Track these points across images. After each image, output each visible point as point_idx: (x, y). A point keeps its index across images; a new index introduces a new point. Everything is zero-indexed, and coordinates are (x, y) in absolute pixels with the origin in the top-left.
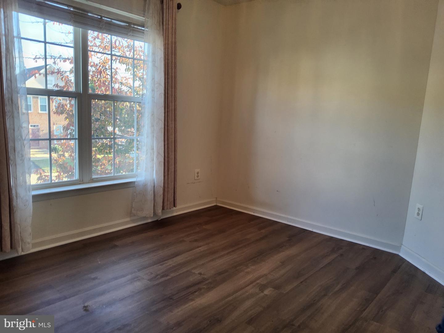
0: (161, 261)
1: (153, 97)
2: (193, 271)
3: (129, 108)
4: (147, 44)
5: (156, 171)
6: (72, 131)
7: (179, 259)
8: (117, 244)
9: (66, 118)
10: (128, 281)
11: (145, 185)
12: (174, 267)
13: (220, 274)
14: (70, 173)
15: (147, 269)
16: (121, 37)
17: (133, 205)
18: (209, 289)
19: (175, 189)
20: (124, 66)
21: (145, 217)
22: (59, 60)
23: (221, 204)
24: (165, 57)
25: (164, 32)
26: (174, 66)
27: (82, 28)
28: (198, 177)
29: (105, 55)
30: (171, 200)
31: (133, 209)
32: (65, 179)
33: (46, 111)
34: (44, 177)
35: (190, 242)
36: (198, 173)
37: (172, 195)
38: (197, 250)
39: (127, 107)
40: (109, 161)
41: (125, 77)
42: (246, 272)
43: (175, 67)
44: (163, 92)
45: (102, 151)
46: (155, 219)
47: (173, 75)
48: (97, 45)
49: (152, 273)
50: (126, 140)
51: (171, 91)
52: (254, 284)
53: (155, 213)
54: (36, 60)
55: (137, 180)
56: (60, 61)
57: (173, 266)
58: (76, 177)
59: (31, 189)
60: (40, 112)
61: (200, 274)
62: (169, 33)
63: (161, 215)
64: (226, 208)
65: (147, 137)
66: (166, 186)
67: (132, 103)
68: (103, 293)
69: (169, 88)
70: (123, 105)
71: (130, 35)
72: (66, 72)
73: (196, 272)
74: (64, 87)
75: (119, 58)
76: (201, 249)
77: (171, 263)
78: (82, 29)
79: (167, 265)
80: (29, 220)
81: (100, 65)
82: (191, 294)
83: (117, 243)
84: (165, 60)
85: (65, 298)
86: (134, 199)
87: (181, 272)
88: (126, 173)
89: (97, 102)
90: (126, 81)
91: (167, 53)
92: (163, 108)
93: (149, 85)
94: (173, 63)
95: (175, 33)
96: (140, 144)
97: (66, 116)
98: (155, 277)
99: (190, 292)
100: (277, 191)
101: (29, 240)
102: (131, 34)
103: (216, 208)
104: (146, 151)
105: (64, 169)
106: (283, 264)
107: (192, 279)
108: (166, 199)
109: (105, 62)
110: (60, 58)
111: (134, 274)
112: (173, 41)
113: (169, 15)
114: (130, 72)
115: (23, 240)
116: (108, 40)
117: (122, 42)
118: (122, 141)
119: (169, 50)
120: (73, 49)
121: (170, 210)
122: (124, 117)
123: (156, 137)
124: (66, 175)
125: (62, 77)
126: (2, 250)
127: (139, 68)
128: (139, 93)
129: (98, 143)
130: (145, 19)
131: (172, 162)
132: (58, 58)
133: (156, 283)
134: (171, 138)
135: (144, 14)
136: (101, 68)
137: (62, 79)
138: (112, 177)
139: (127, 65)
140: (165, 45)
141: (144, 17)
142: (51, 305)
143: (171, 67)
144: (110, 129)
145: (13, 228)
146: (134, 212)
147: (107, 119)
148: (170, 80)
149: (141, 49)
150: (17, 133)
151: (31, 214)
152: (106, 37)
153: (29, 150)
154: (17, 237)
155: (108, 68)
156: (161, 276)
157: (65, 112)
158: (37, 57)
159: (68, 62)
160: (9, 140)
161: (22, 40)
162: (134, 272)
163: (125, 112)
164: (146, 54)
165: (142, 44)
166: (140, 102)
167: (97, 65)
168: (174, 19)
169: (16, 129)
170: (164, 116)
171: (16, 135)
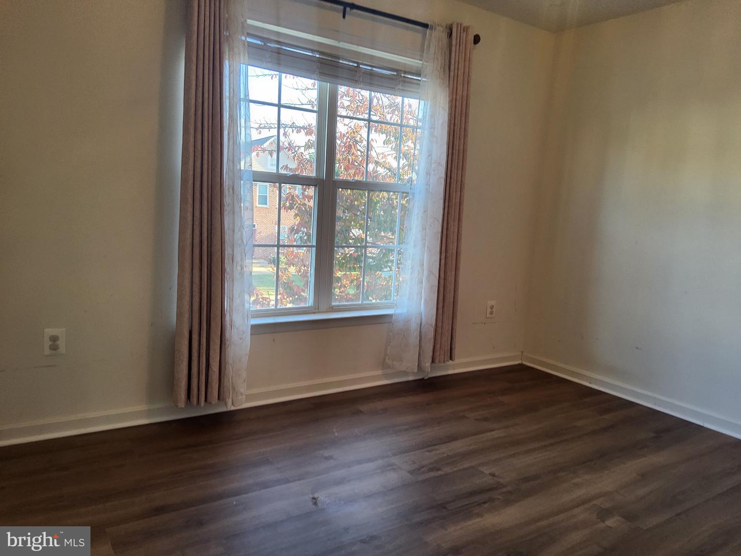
0: (429, 445)
1: (428, 184)
2: (481, 469)
3: (386, 201)
4: (422, 102)
5: (425, 299)
6: (303, 234)
7: (458, 446)
8: (362, 410)
9: (296, 215)
10: (376, 469)
11: (408, 321)
12: (449, 457)
13: (526, 480)
14: (296, 297)
15: (406, 454)
16: (380, 93)
17: (388, 351)
18: (508, 502)
19: (454, 331)
20: (383, 137)
21: (405, 371)
22: (291, 129)
23: (530, 362)
24: (450, 120)
25: (451, 82)
26: (463, 133)
27: (329, 83)
28: (491, 313)
29: (355, 121)
30: (446, 349)
31: (387, 357)
32: (290, 306)
33: (266, 204)
34: (261, 300)
35: (475, 419)
36: (492, 307)
37: (448, 340)
38: (489, 435)
39: (384, 199)
40: (352, 282)
41: (382, 154)
42: (573, 483)
43: (465, 136)
44: (443, 175)
45: (343, 264)
46: (419, 377)
47: (462, 147)
48: (346, 105)
49: (414, 463)
50: (379, 250)
51: (456, 173)
52: (586, 506)
53: (421, 368)
54: (260, 131)
55: (396, 312)
56: (293, 131)
57: (448, 455)
58: (310, 303)
59: (250, 317)
60: (258, 205)
61: (493, 475)
62: (459, 83)
63: (429, 371)
64: (539, 370)
65: (415, 246)
66: (440, 325)
67: (392, 193)
68: (340, 482)
69: (453, 169)
70: (378, 196)
71: (399, 89)
72: (299, 147)
73: (485, 472)
74: (296, 169)
75: (376, 125)
76: (495, 434)
77: (445, 450)
78: (331, 84)
79: (437, 452)
80: (245, 360)
81: (347, 135)
82: (479, 505)
83: (364, 408)
84: (449, 126)
85: (287, 481)
86: (390, 342)
87: (461, 467)
88: (376, 300)
89: (342, 191)
90: (384, 160)
91: (453, 115)
92: (442, 202)
93: (421, 165)
94: (463, 130)
95: (467, 82)
96: (403, 257)
97: (297, 212)
98: (418, 469)
99: (476, 502)
100: (637, 348)
101: (242, 390)
102: (401, 88)
103: (521, 368)
104: (412, 268)
105: (288, 291)
106: (644, 477)
107: (478, 482)
108: (438, 346)
109: (355, 131)
110: (293, 126)
111: (386, 459)
112: (465, 94)
113: (460, 54)
114: (390, 146)
115: (234, 389)
116: (361, 98)
117: (382, 99)
118: (372, 252)
119: (457, 109)
120: (316, 114)
121: (443, 364)
122: (379, 215)
123: (428, 247)
124: (291, 299)
125: (293, 155)
126: (206, 400)
127: (405, 139)
128: (402, 177)
129: (339, 254)
130: (422, 64)
131: (451, 287)
132: (289, 127)
133: (421, 478)
134: (451, 248)
135: (422, 56)
136: (349, 140)
137: (294, 158)
138: (359, 305)
139: (388, 135)
140: (451, 101)
141: (422, 61)
142: (268, 490)
143: (458, 136)
144: (356, 232)
145: (223, 371)
146: (388, 361)
147: (354, 218)
148: (455, 157)
149: (410, 110)
150: (237, 236)
151: (248, 353)
152: (359, 93)
153: (250, 261)
154: (227, 383)
155: (359, 140)
156: (428, 469)
157: (295, 207)
158: (261, 126)
159: (303, 132)
160: (226, 244)
161: (250, 103)
162: (387, 456)
163: (379, 207)
164: (420, 117)
165: (414, 102)
166: (407, 191)
167: (344, 135)
168: (468, 60)
169: (236, 230)
170: (442, 213)
171: (235, 239)
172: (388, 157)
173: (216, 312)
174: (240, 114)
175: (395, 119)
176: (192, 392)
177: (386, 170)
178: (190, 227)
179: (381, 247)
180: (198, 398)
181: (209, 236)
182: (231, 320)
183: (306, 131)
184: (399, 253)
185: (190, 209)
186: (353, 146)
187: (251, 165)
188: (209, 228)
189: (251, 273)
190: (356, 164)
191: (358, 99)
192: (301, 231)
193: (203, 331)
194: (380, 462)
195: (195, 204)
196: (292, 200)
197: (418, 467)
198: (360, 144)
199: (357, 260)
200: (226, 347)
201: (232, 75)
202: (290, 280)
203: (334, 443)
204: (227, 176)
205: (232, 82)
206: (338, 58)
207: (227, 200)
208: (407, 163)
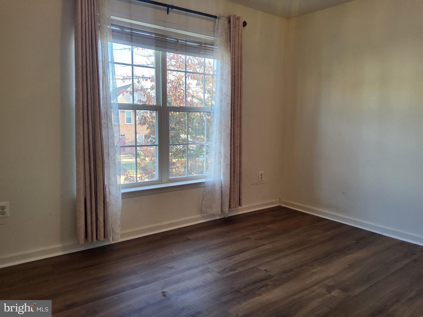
0: (229, 256)
1: (221, 107)
2: (259, 267)
3: (199, 118)
4: (216, 60)
5: (223, 173)
6: (152, 139)
7: (246, 255)
9: (148, 128)
10: (199, 272)
11: (214, 186)
13: (285, 272)
14: (150, 175)
15: (216, 262)
16: (192, 56)
17: (203, 203)
18: (275, 286)
19: (241, 189)
20: (195, 82)
21: (214, 214)
22: (142, 79)
23: (284, 205)
24: (232, 70)
25: (232, 49)
26: (239, 77)
27: (161, 51)
28: (261, 178)
29: (179, 73)
30: (237, 200)
31: (203, 207)
32: (147, 180)
33: (131, 123)
34: (129, 178)
35: (255, 239)
36: (261, 175)
37: (237, 195)
38: (263, 248)
39: (198, 116)
40: (182, 164)
41: (196, 91)
42: (312, 272)
43: (241, 79)
44: (230, 101)
45: (176, 155)
46: (222, 217)
47: (239, 86)
48: (173, 64)
49: (221, 267)
50: (196, 146)
51: (237, 100)
52: (321, 284)
53: (223, 212)
54: (124, 81)
55: (207, 181)
57: (240, 261)
58: (156, 178)
59: (121, 188)
60: (126, 123)
61: (266, 271)
62: (236, 49)
63: (228, 213)
64: (290, 209)
65: (216, 143)
66: (232, 186)
67: (202, 113)
68: (178, 281)
69: (235, 98)
70: (194, 115)
71: (202, 53)
72: (147, 89)
73: (262, 269)
74: (146, 102)
75: (191, 74)
76: (267, 247)
77: (238, 258)
79: (235, 259)
80: (119, 213)
81: (175, 81)
82: (258, 289)
83: (191, 237)
84: (232, 73)
85: (146, 283)
86: (204, 198)
88: (196, 174)
89: (173, 113)
90: (197, 94)
91: (234, 67)
92: (230, 116)
93: (217, 96)
94: (239, 75)
96: (209, 149)
97: (148, 126)
98: (224, 270)
99: (257, 287)
100: (344, 193)
101: (118, 232)
102: (203, 53)
103: (280, 208)
104: (215, 155)
105: (145, 171)
106: (351, 266)
107: (258, 275)
108: (232, 199)
109: (179, 79)
110: (143, 77)
111: (205, 266)
112: (240, 55)
113: (236, 33)
114: (200, 87)
115: (113, 231)
116: (182, 60)
117: (193, 60)
118: (193, 147)
119: (236, 64)
120: (154, 69)
121: (236, 209)
122: (195, 126)
123: (223, 142)
124: (147, 176)
125: (144, 93)
126: (97, 239)
127: (208, 82)
128: (207, 104)
129: (173, 149)
130: (215, 39)
131: (238, 164)
132: (141, 78)
133: (225, 276)
134: (237, 142)
135: (214, 34)
136: (176, 84)
137: (144, 96)
138: (185, 178)
139: (198, 80)
140: (232, 59)
141: (214, 37)
142: (135, 289)
143: (237, 79)
144: (183, 136)
145: (106, 221)
146: (204, 209)
147: (181, 128)
148: (236, 91)
149: (210, 66)
150: (110, 141)
151: (121, 209)
152: (181, 57)
153: (119, 156)
154: (109, 228)
155: (182, 84)
156: (229, 270)
157: (147, 123)
158: (124, 78)
159: (149, 81)
160: (104, 147)
161: (115, 65)
162: (205, 264)
163: (196, 121)
164: (215, 69)
165: (211, 60)
166: (210, 111)
167: (173, 81)
168: (240, 36)
169: (110, 138)
170: (230, 123)
171: (109, 143)
172: (199, 93)
173: (100, 186)
174: (109, 71)
175: (202, 71)
176: (88, 234)
177: (198, 100)
178: (82, 138)
179: (198, 144)
180: (92, 237)
181: (94, 142)
182: (109, 191)
183: (151, 80)
184: (207, 146)
185: (81, 127)
186: (178, 87)
187: (117, 100)
188: (94, 138)
189: (120, 163)
190: (181, 97)
191: (180, 60)
192: (150, 137)
193: (93, 198)
194: (201, 268)
195: (84, 124)
196: (145, 119)
197: (223, 269)
198: (182, 86)
199: (184, 152)
200: (107, 206)
201: (103, 48)
202: (146, 165)
203: (174, 259)
204: (103, 107)
205: (103, 52)
206: (166, 37)
207: (103, 121)
208: (210, 96)
